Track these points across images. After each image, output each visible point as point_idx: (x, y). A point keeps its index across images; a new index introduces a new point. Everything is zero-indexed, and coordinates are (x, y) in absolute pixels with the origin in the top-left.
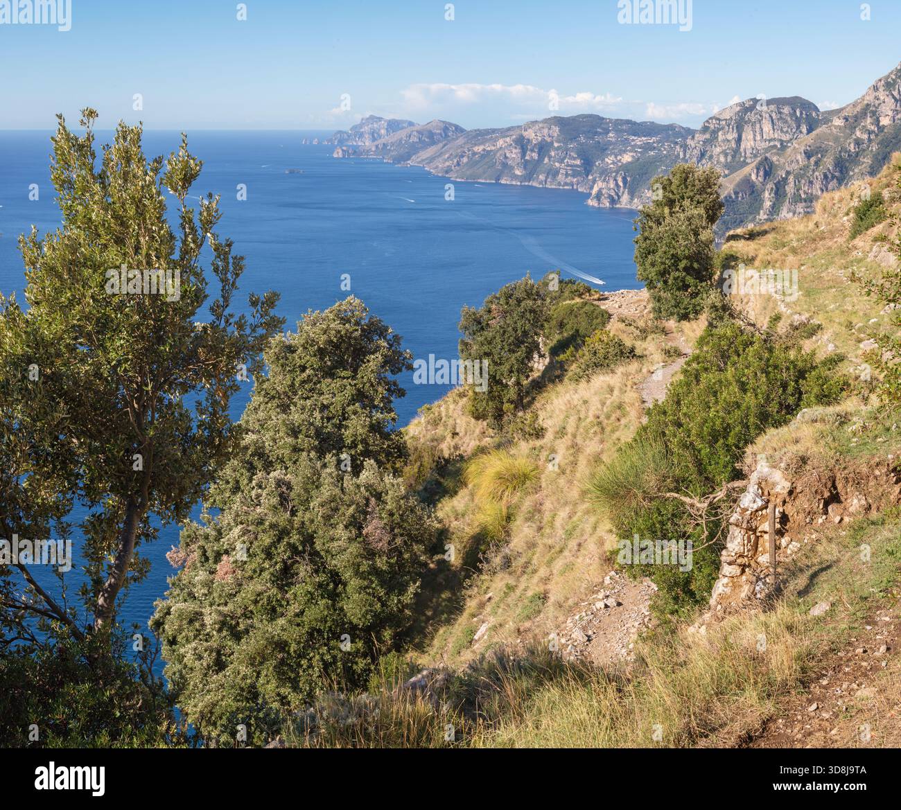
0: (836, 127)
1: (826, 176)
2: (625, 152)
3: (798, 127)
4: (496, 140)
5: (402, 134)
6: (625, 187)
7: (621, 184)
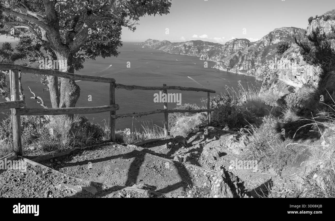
0: (255, 46)
1: (253, 56)
2: (208, 49)
3: (246, 45)
4: (179, 45)
5: (157, 43)
6: (208, 56)
7: (207, 55)
